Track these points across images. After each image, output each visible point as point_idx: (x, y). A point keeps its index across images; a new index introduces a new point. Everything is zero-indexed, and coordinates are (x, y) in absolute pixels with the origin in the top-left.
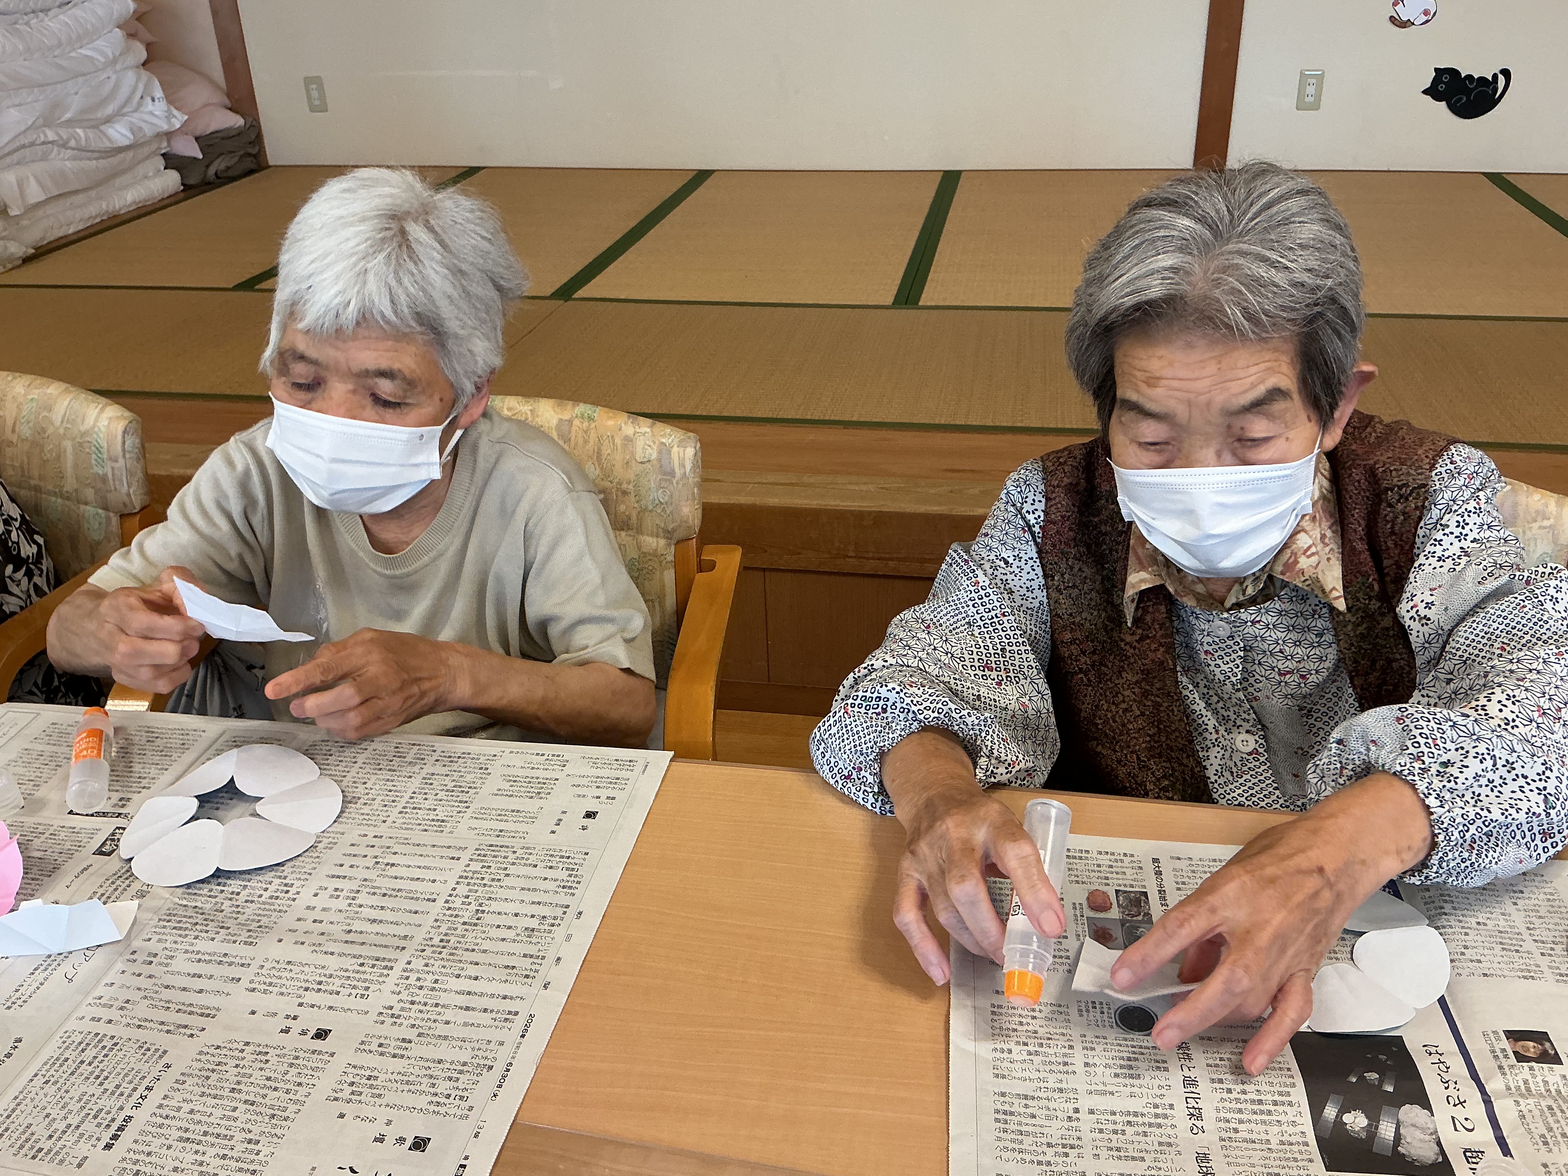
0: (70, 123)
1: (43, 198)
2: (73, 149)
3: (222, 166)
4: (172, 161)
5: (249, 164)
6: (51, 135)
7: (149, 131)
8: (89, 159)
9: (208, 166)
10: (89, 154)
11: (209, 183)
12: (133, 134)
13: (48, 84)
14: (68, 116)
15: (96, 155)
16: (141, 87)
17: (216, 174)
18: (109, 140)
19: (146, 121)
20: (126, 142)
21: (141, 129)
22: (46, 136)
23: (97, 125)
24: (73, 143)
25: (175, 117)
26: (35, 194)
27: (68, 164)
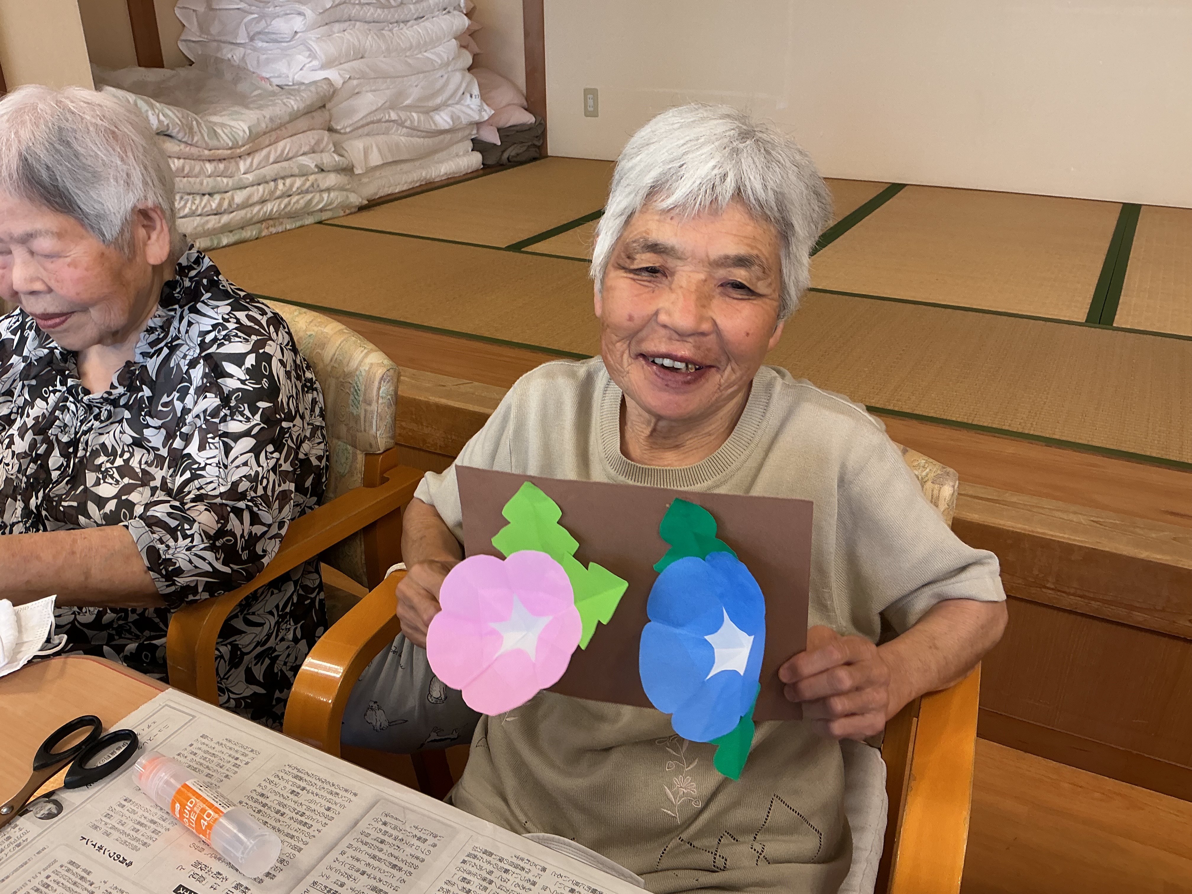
0: (409, 108)
1: (380, 162)
2: (407, 127)
3: (513, 153)
4: (478, 145)
5: (533, 153)
6: (393, 116)
7: (464, 120)
8: (418, 137)
9: (503, 152)
10: (419, 133)
11: (502, 165)
12: (453, 121)
13: (398, 77)
14: (408, 102)
15: (424, 134)
16: (464, 85)
17: (508, 158)
18: (435, 124)
19: (464, 112)
20: (447, 127)
21: (459, 117)
22: (389, 116)
23: (428, 111)
24: (408, 123)
25: (485, 110)
26: (375, 159)
27: (402, 138)
